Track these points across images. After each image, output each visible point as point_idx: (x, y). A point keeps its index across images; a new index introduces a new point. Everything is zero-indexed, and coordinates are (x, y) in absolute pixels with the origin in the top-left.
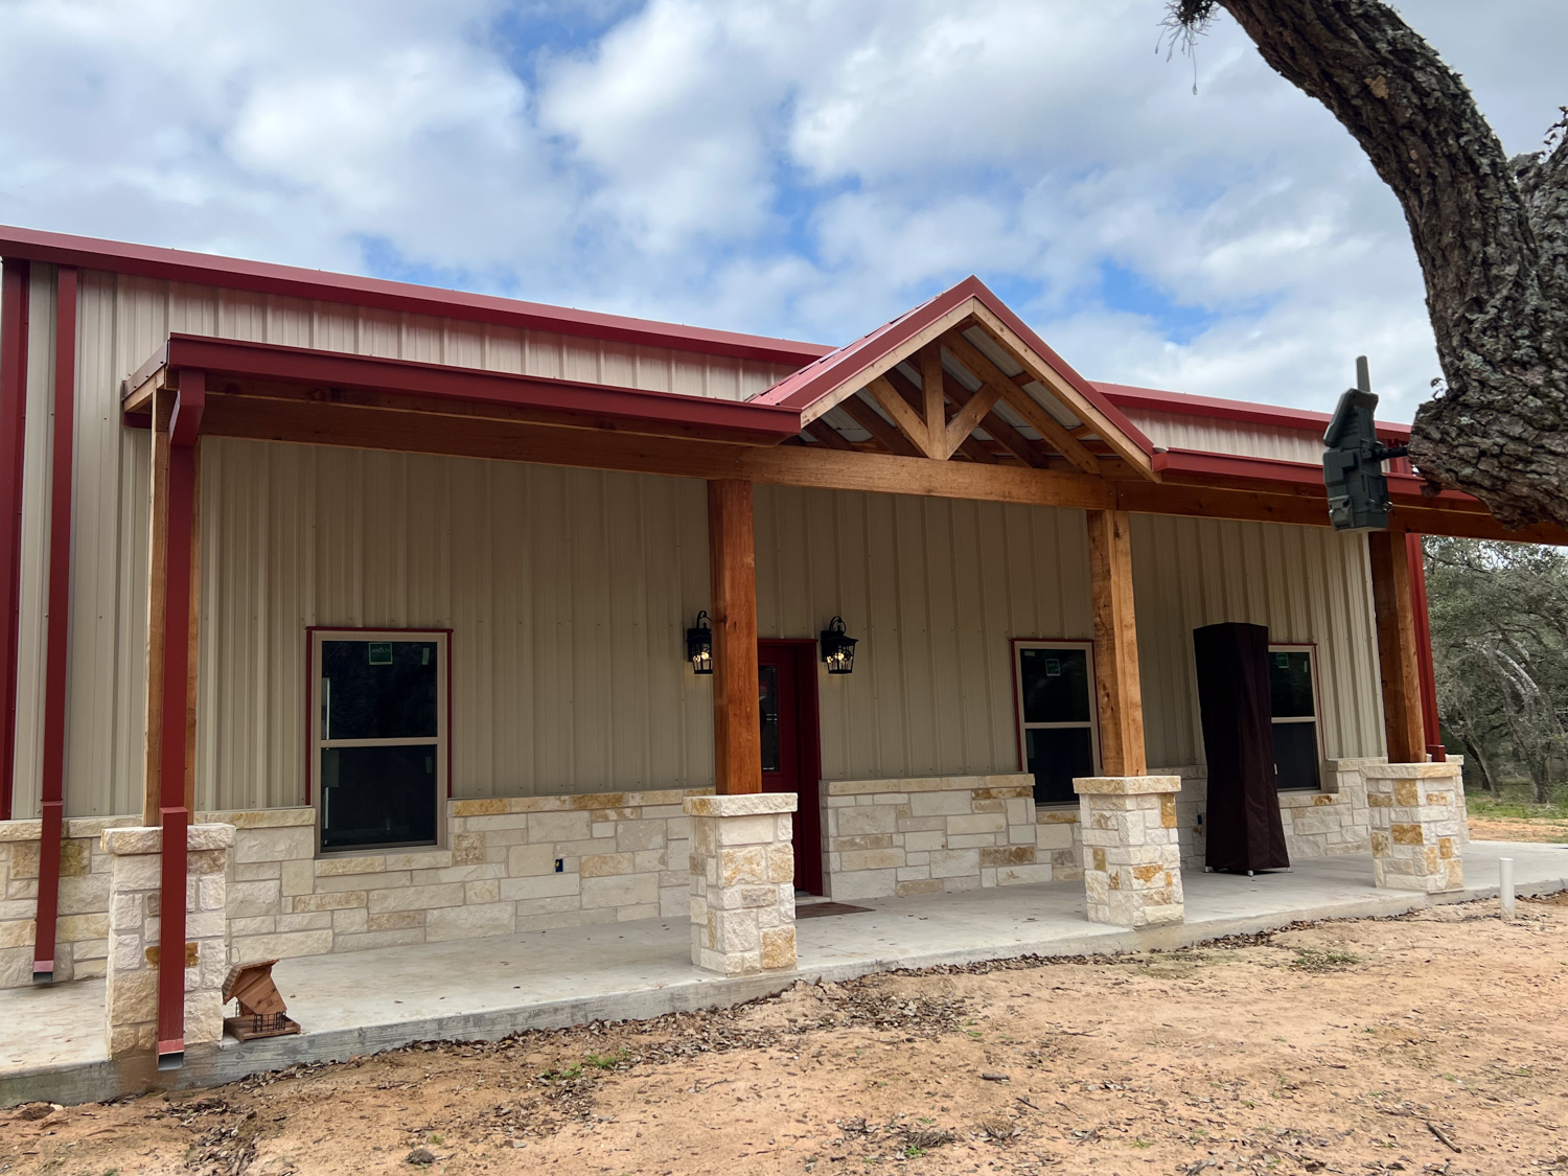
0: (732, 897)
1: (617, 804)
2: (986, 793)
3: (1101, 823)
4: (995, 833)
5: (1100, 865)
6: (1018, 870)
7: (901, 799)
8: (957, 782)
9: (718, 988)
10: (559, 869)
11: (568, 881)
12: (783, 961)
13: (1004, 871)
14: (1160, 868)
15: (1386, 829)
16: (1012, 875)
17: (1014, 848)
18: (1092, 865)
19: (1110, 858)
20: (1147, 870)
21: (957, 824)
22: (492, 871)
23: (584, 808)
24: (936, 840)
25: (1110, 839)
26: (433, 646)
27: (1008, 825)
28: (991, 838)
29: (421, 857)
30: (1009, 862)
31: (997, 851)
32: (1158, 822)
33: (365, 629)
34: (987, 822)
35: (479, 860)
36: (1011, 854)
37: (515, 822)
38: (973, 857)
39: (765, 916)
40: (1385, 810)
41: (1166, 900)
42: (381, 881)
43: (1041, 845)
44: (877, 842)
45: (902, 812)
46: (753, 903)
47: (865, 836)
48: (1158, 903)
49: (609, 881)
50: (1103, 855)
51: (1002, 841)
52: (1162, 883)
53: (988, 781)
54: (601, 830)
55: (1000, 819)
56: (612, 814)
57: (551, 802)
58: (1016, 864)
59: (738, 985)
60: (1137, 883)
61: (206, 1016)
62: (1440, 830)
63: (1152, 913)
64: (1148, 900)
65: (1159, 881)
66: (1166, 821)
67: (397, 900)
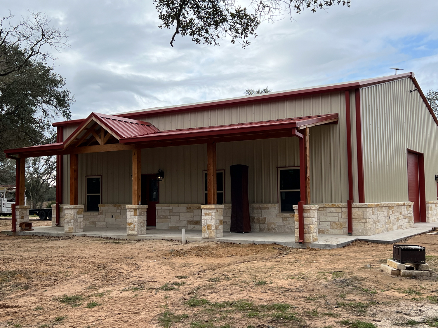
0: (65, 221)
1: (120, 206)
2: (190, 208)
4: (191, 217)
6: (196, 226)
7: (171, 208)
8: (182, 205)
9: (63, 234)
10: (112, 217)
11: (113, 219)
12: (71, 232)
13: (192, 226)
14: (133, 224)
16: (194, 227)
17: (195, 221)
20: (130, 224)
21: (182, 214)
22: (104, 216)
23: (115, 207)
24: (177, 218)
26: (100, 178)
27: (194, 216)
28: (190, 218)
29: (95, 213)
30: (194, 224)
31: (191, 222)
32: (133, 214)
33: (92, 176)
34: (189, 214)
35: (102, 214)
36: (194, 222)
37: (107, 208)
38: (185, 222)
39: (70, 224)
41: (134, 230)
42: (90, 216)
44: (165, 217)
45: (171, 211)
46: (68, 222)
47: (163, 216)
48: (131, 231)
49: (119, 220)
51: (192, 219)
52: (133, 227)
53: (189, 205)
54: (119, 211)
55: (192, 214)
56: (120, 208)
57: (111, 205)
58: (196, 225)
59: (66, 234)
60: (127, 226)
61: (18, 228)
62: (208, 222)
63: (130, 232)
64: (129, 230)
65: (132, 226)
66: (135, 214)
67: (92, 220)
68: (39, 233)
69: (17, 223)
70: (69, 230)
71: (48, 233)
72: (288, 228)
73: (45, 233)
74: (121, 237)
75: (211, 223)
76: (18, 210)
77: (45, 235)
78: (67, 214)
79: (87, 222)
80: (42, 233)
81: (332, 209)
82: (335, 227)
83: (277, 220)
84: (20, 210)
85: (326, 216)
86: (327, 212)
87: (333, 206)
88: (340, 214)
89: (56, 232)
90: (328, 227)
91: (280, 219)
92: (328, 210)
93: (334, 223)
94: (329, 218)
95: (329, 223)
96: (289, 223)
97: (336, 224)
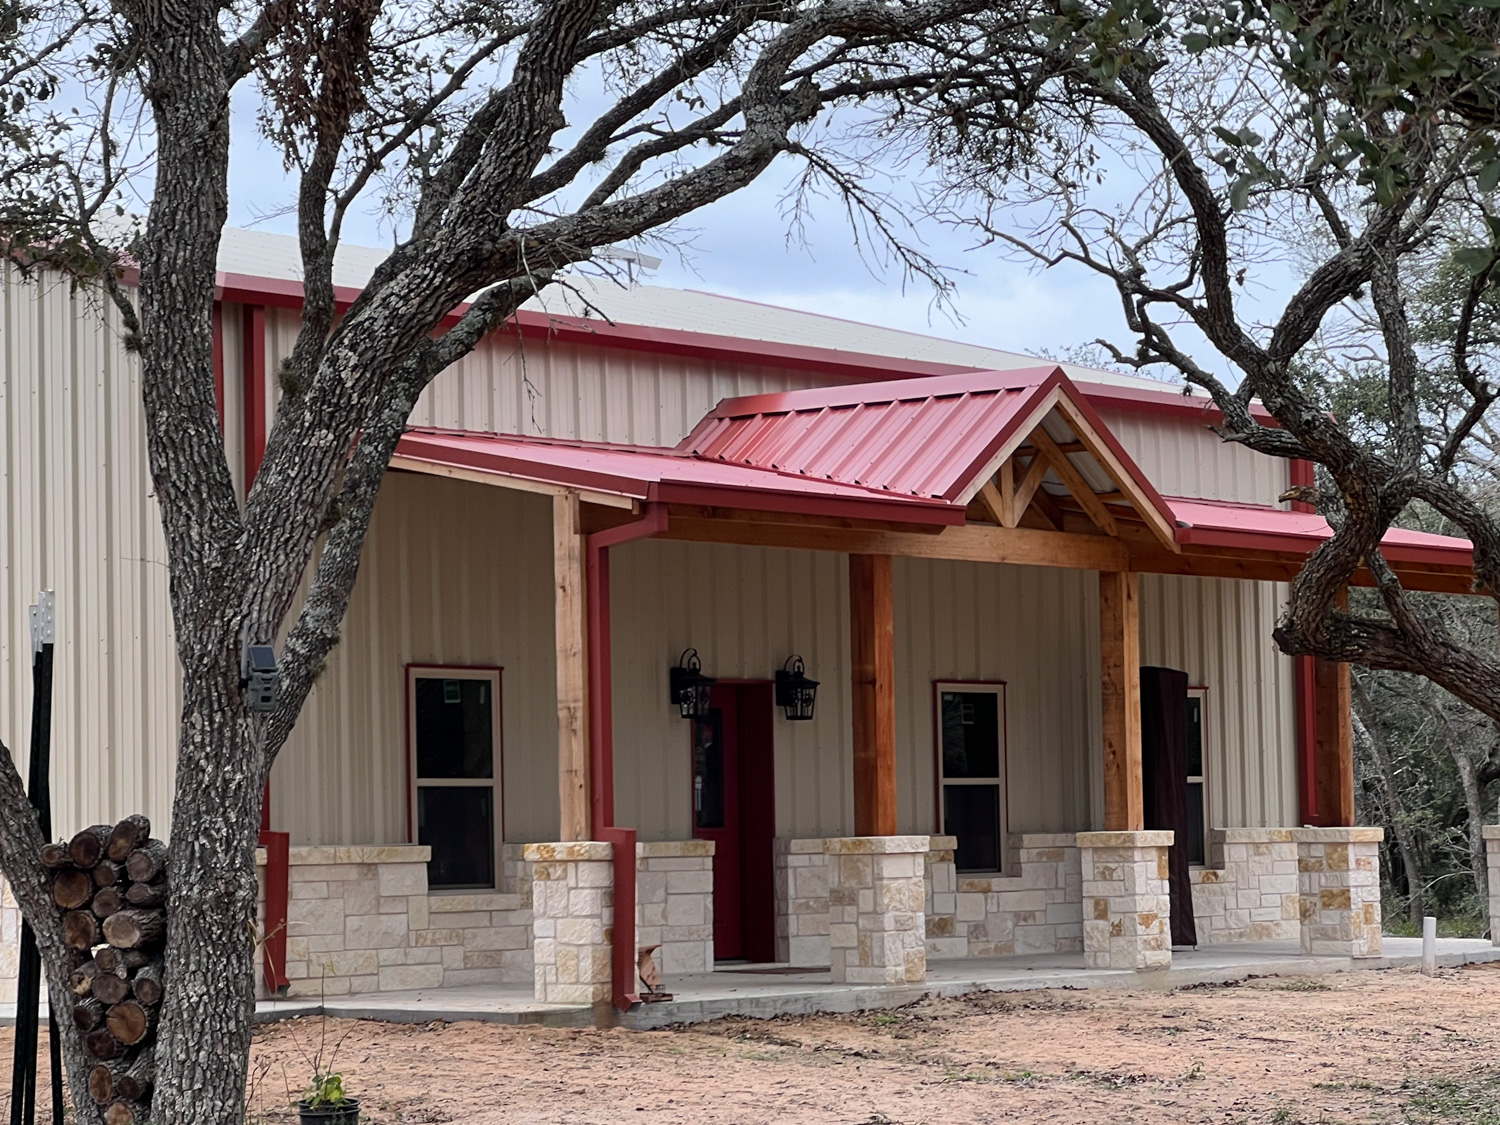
0: (889, 920)
3: (1106, 875)
5: (1102, 914)
6: (940, 942)
9: (884, 994)
14: (1156, 916)
15: (1314, 895)
16: (935, 948)
17: (937, 918)
18: (1092, 915)
19: (1113, 907)
20: (1147, 917)
25: (1115, 890)
26: (488, 684)
27: (933, 893)
30: (932, 934)
32: (1156, 875)
36: (934, 925)
39: (908, 938)
40: (1315, 875)
41: (1159, 946)
43: (959, 917)
46: (902, 927)
47: (816, 899)
48: (1153, 949)
50: (1106, 905)
52: (1157, 931)
59: (895, 992)
65: (1155, 927)
66: (1162, 873)
67: (486, 939)
70: (907, 971)
78: (894, 885)
79: (454, 956)
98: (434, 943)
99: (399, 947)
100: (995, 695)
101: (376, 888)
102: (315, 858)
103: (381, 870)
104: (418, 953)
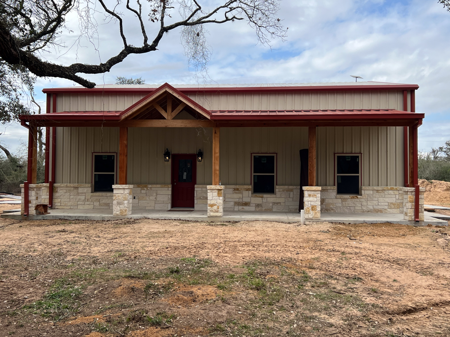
0: (115, 202)
1: (146, 187)
2: (238, 189)
8: (228, 186)
9: (111, 217)
10: (134, 198)
11: (136, 201)
12: (124, 214)
13: (241, 207)
14: (216, 205)
17: (244, 202)
20: (212, 205)
21: (228, 196)
23: (139, 187)
26: (114, 156)
27: (243, 197)
28: (238, 200)
31: (239, 203)
33: (102, 153)
34: (236, 196)
36: (243, 203)
38: (232, 203)
39: (121, 206)
41: (217, 212)
42: (102, 198)
43: (252, 202)
46: (119, 204)
47: (203, 197)
48: (214, 212)
49: (144, 201)
51: (241, 201)
54: (143, 191)
55: (240, 195)
56: (145, 189)
58: (244, 206)
59: (115, 217)
60: (208, 208)
61: (32, 211)
62: (312, 203)
63: (212, 214)
64: (212, 211)
65: (215, 208)
66: (219, 195)
67: (105, 201)
68: (70, 217)
69: (30, 205)
70: (120, 213)
71: (86, 217)
72: (347, 208)
73: (79, 217)
74: (200, 219)
75: (316, 204)
76: (32, 189)
77: (80, 218)
78: (117, 195)
79: (97, 204)
80: (75, 217)
81: (391, 192)
82: (393, 207)
83: (335, 201)
84: (35, 189)
85: (385, 197)
86: (385, 195)
87: (392, 189)
88: (397, 196)
89: (98, 215)
90: (386, 207)
91: (340, 201)
92: (386, 192)
93: (392, 203)
94: (387, 199)
95: (387, 204)
96: (348, 204)
97: (394, 204)
98: (92, 201)
99: (83, 201)
100: (274, 156)
101: (78, 191)
102: (62, 186)
103: (79, 188)
104: (87, 203)
